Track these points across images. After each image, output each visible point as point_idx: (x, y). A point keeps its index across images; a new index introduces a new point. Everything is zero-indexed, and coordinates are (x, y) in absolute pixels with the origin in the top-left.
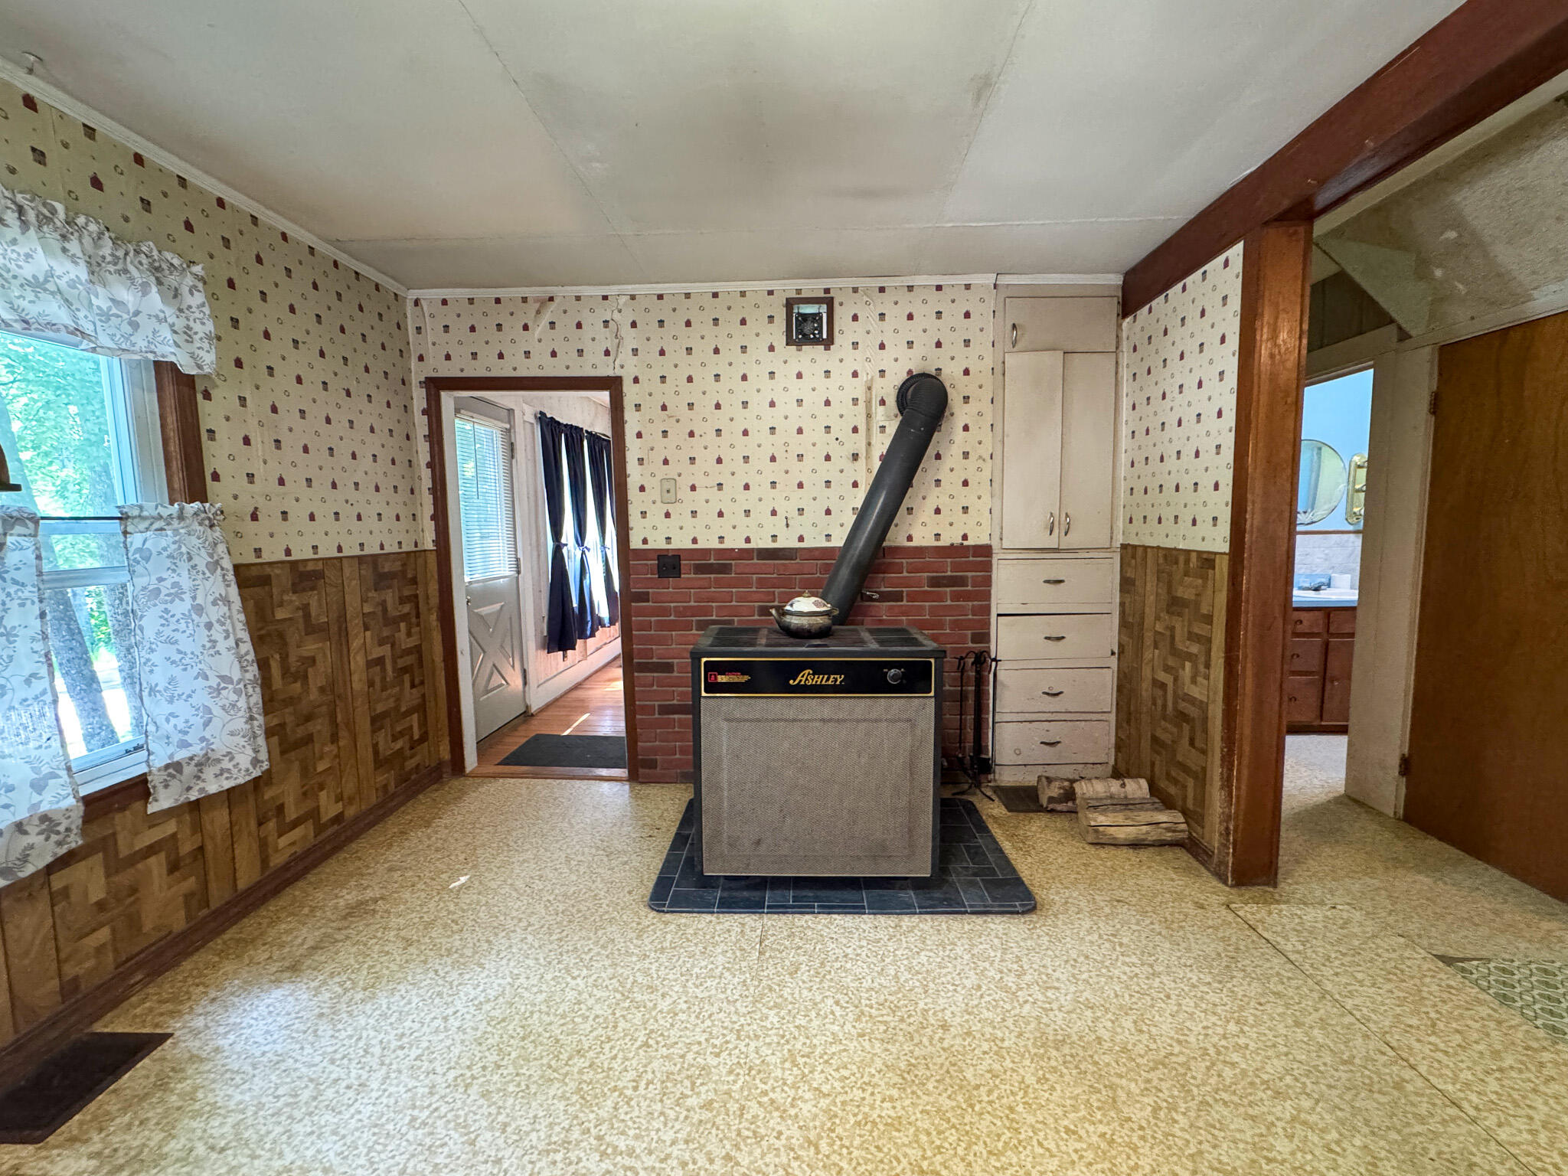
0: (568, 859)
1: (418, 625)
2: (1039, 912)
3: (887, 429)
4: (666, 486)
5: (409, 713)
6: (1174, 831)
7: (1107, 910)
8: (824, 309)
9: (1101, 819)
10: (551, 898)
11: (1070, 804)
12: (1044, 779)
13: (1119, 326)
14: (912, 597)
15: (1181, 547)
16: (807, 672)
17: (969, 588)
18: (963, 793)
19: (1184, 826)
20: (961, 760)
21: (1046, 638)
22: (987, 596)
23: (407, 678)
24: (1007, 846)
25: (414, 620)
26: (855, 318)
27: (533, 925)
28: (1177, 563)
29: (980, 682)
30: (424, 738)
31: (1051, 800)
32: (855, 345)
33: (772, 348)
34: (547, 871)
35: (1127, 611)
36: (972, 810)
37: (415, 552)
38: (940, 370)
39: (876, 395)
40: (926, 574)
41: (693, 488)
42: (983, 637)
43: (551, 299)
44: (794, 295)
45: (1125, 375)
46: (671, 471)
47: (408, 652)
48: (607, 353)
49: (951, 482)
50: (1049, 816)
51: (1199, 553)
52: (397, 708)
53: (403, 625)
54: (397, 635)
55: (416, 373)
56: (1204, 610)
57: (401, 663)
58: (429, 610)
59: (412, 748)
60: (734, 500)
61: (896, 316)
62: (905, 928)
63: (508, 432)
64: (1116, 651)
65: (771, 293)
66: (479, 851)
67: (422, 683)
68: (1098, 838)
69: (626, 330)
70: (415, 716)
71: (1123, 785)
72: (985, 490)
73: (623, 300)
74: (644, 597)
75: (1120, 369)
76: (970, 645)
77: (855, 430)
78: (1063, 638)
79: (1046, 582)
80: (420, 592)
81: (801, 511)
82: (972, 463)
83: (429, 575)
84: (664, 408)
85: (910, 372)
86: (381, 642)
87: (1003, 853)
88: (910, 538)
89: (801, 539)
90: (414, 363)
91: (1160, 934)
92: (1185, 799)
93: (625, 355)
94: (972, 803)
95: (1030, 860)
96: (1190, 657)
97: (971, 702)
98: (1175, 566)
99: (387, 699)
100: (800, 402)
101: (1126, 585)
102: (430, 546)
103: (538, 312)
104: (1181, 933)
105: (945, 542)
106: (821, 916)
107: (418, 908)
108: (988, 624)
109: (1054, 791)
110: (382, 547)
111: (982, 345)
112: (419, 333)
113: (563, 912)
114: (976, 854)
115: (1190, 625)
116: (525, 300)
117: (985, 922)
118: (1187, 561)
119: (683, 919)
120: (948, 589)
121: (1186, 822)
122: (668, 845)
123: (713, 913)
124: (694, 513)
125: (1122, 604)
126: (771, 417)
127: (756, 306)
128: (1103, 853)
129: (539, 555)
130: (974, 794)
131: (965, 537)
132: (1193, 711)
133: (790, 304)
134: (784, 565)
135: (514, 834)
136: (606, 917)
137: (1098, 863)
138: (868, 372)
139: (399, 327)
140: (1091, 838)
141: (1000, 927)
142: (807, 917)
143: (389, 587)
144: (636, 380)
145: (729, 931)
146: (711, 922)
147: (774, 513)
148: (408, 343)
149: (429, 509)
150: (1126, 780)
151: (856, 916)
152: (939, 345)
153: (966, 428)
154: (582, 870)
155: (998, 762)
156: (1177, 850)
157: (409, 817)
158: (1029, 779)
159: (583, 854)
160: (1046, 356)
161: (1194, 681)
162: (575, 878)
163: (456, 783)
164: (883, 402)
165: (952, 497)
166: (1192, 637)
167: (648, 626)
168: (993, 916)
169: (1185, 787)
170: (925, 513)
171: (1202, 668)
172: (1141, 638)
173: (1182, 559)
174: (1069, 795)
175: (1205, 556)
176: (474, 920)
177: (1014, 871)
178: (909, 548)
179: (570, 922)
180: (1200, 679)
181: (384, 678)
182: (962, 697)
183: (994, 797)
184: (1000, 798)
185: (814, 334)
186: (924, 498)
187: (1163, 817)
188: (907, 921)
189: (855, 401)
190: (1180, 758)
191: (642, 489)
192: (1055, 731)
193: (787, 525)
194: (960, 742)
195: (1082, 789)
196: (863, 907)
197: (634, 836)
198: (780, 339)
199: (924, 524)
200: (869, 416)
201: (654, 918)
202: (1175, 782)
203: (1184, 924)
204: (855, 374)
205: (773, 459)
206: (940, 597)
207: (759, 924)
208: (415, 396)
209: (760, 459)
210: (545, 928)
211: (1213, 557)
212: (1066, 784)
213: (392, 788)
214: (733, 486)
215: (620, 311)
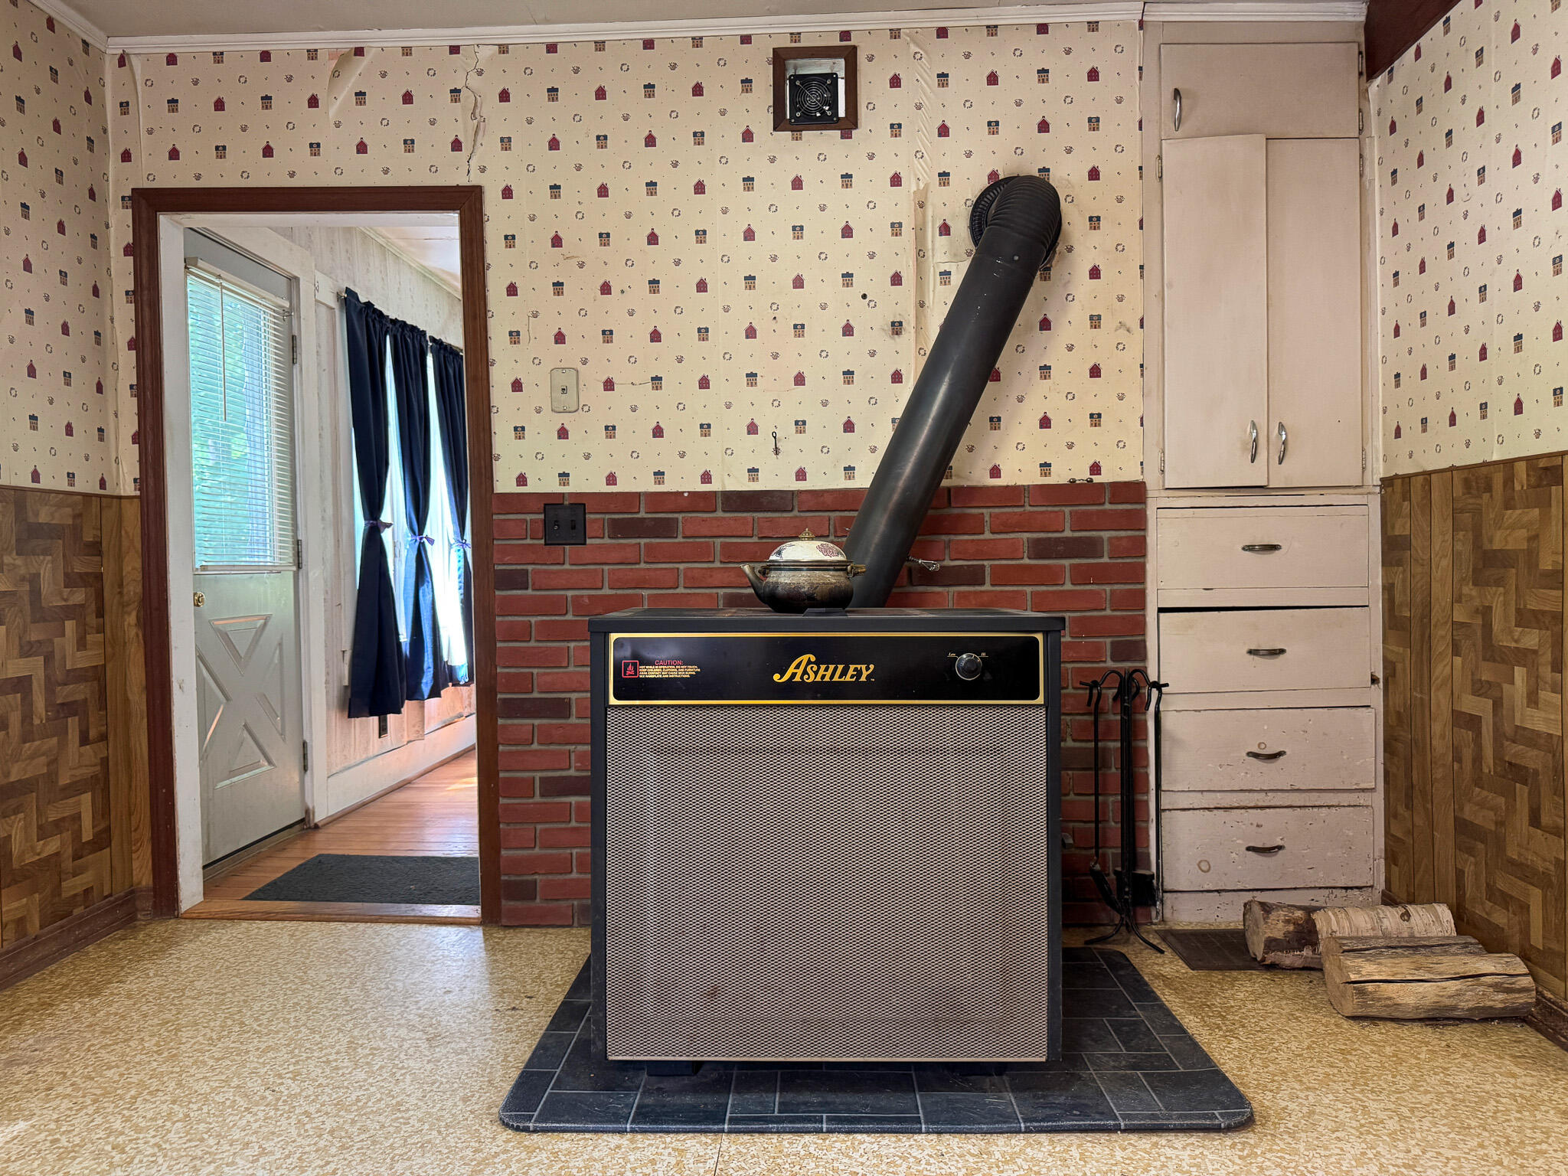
0: (352, 1046)
1: (101, 629)
2: (1258, 1129)
3: (953, 277)
4: (562, 380)
5: (74, 789)
6: (1508, 991)
7: (1392, 1124)
8: (839, 67)
9: (1369, 969)
10: (312, 1110)
11: (1307, 952)
12: (1256, 909)
13: (1363, 94)
14: (1002, 576)
15: (1495, 457)
16: (805, 658)
17: (1105, 560)
18: (1103, 939)
19: (1527, 981)
20: (1099, 877)
21: (1250, 652)
22: (1138, 574)
23: (73, 722)
24: (1191, 1023)
25: (92, 620)
26: (895, 82)
27: (272, 1153)
28: (1489, 488)
29: (1131, 731)
30: (102, 840)
31: (1272, 944)
32: (896, 128)
33: (748, 136)
34: (312, 1063)
35: (1398, 598)
36: (1122, 965)
37: (100, 496)
38: (1048, 170)
39: (934, 218)
40: (1026, 535)
41: (609, 385)
42: (1136, 650)
43: (359, 52)
44: (787, 43)
45: (1377, 175)
46: (568, 354)
47: (77, 676)
48: (457, 145)
49: (1068, 368)
50: (1267, 975)
51: (1530, 460)
52: (51, 777)
53: (70, 625)
54: (57, 640)
55: (117, 181)
56: (1546, 563)
57: (64, 694)
58: (123, 605)
59: (77, 856)
60: (681, 406)
61: (967, 78)
62: (998, 1155)
63: (288, 315)
64: (1380, 675)
65: (746, 40)
66: (184, 1034)
67: (103, 738)
68: (1365, 1005)
69: (491, 105)
70: (86, 798)
71: (1406, 916)
72: (1132, 383)
73: (487, 52)
74: (517, 580)
75: (1367, 170)
76: (1110, 664)
77: (896, 280)
78: (1282, 651)
79: (1249, 548)
80: (107, 569)
81: (801, 425)
82: (1107, 333)
83: (125, 543)
84: (557, 242)
85: (993, 175)
86: (27, 650)
87: (1184, 1031)
88: (995, 472)
89: (801, 475)
90: (113, 164)
91: (1500, 1163)
92: (1525, 932)
93: (488, 150)
94: (1123, 955)
95: (1235, 1044)
96: (1524, 656)
97: (1114, 770)
98: (1486, 496)
99: (32, 757)
100: (798, 230)
101: (1394, 549)
102: (128, 489)
103: (336, 74)
104: (1540, 1162)
105: (1059, 476)
106: (834, 1137)
107: (53, 1126)
108: (1140, 626)
109: (1277, 927)
110: (36, 476)
111: (1120, 125)
112: (125, 113)
113: (332, 1132)
114: (1131, 1033)
115: (1518, 596)
116: (312, 54)
117: (1155, 1145)
118: (1509, 481)
119: (565, 1143)
120: (1067, 562)
121: (1531, 973)
122: (545, 1022)
123: (622, 1132)
124: (610, 430)
125: (1388, 589)
126: (748, 258)
127: (721, 62)
128: (1376, 1033)
129: (338, 541)
130: (1126, 942)
131: (1096, 469)
132: (1532, 758)
133: (780, 58)
134: (771, 520)
135: (256, 1006)
136: (415, 1139)
137: (1367, 1049)
138: (919, 176)
139: (88, 98)
140: (1351, 1006)
141: (1185, 1154)
142: (807, 1138)
143: (45, 552)
144: (507, 193)
145: (653, 1162)
146: (619, 1147)
147: (752, 429)
148: (105, 131)
149: (129, 423)
150: (1410, 908)
151: (903, 1137)
152: (1044, 127)
153: (1095, 273)
154: (378, 1063)
155: (1168, 885)
156: (1517, 1028)
157: (64, 980)
158: (1227, 916)
159: (383, 1037)
160: (1236, 145)
161: (1533, 700)
162: (364, 1076)
163: (161, 928)
164: (945, 230)
165: (1070, 396)
166: (1526, 618)
167: (525, 633)
168: (1171, 1136)
169: (1525, 908)
170: (1021, 425)
171: (1546, 672)
172: (1427, 640)
173: (1498, 480)
174: (1305, 934)
175: (1542, 464)
176: (156, 1145)
177: (1207, 1059)
178: (993, 487)
179: (343, 1147)
180: (1545, 695)
181: (27, 718)
182: (1098, 760)
183: (1163, 946)
184: (1174, 950)
185: (823, 112)
186: (1020, 400)
187: (1486, 964)
188: (1002, 1145)
189: (896, 228)
190: (1512, 853)
191: (517, 386)
192: (1272, 827)
193: (777, 451)
194: (1097, 847)
195: (1327, 923)
196: (918, 1121)
197: (481, 1008)
198: (762, 119)
199: (1020, 447)
200: (921, 253)
201: (507, 1141)
202: (1505, 900)
203: (1544, 1146)
204: (896, 180)
205: (751, 333)
206: (1051, 576)
207: (711, 1151)
208: (112, 222)
209: (727, 332)
210: (294, 1160)
211: (1558, 461)
212: (1299, 914)
213: (34, 927)
214: (680, 382)
215: (480, 73)
